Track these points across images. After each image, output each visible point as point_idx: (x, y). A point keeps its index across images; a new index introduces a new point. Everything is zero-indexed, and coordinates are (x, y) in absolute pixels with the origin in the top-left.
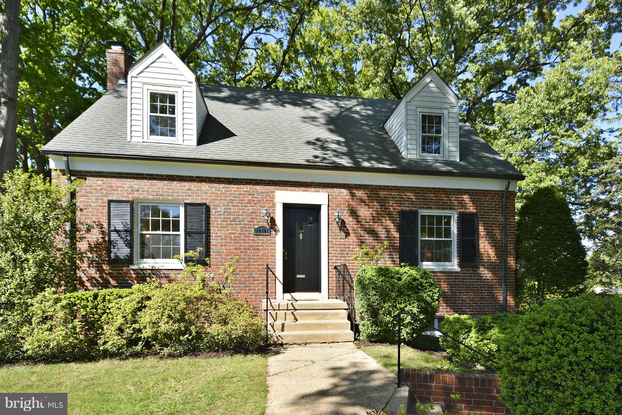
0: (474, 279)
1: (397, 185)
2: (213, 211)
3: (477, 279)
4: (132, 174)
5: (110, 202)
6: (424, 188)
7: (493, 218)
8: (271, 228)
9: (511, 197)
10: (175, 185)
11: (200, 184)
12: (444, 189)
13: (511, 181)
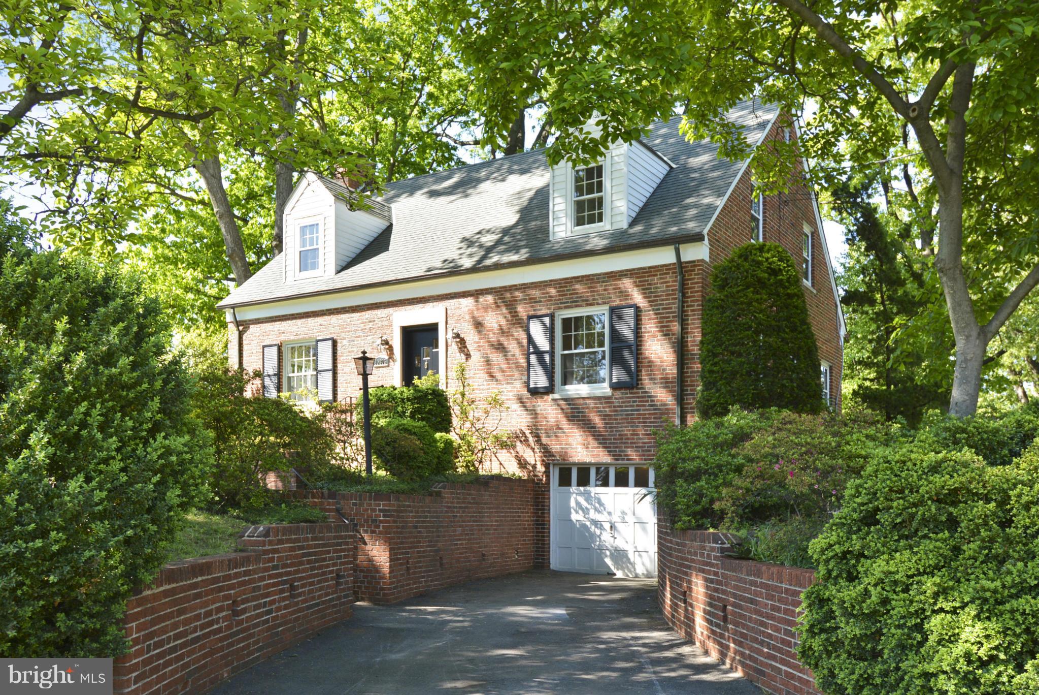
0: (633, 406)
1: (526, 282)
2: (339, 345)
3: (637, 406)
4: (279, 316)
5: (264, 347)
6: (561, 280)
7: (663, 309)
8: (390, 358)
9: (694, 270)
10: (311, 321)
11: (329, 317)
12: (589, 276)
13: (682, 246)
